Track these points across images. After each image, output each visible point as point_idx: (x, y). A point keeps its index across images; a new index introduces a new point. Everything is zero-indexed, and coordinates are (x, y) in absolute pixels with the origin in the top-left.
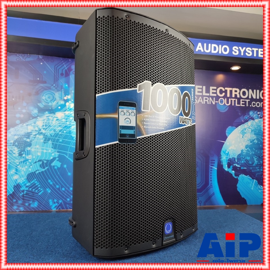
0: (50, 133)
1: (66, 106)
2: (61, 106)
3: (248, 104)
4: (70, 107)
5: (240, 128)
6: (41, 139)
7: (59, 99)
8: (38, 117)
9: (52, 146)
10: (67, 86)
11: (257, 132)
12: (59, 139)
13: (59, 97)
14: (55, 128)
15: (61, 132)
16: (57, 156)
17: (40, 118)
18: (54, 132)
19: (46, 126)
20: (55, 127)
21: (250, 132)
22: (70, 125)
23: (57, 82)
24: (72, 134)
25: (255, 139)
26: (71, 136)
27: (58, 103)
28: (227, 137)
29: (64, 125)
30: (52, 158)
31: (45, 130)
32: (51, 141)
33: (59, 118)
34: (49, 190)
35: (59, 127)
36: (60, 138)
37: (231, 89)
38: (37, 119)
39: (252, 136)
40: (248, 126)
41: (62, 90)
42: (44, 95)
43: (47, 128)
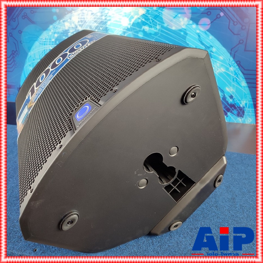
15: (98, 29)
19: (81, 21)
20: (90, 23)
22: (106, 21)
29: (99, 21)
35: (94, 23)
43: (83, 25)
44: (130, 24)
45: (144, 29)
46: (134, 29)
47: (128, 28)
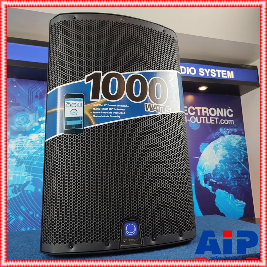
0: (23, 155)
2: (35, 127)
5: (212, 144)
6: (13, 162)
7: (34, 121)
8: (11, 140)
9: (26, 169)
10: (41, 107)
11: (228, 147)
12: (33, 162)
13: (34, 119)
14: (28, 150)
15: (36, 154)
16: (30, 180)
17: (12, 140)
18: (27, 155)
19: (19, 148)
20: (29, 149)
21: (222, 147)
23: (31, 104)
25: (227, 154)
27: (32, 125)
28: (201, 154)
29: (38, 147)
30: (25, 182)
31: (18, 153)
32: (25, 164)
33: (34, 139)
34: (22, 218)
35: (33, 149)
36: (34, 160)
37: (200, 108)
38: (10, 142)
39: (223, 151)
40: (220, 142)
41: (37, 112)
42: (18, 117)
43: (20, 151)
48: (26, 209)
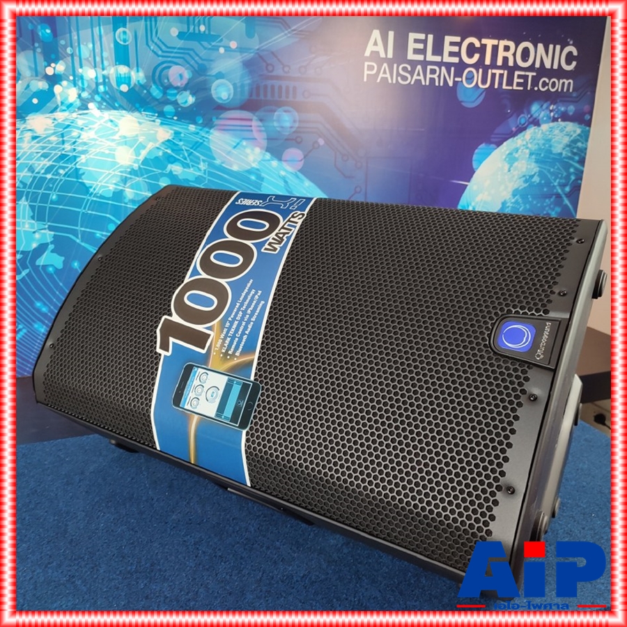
1: (53, 95)
2: (39, 94)
3: (531, 85)
4: (67, 98)
5: (505, 148)
7: (32, 76)
9: (32, 214)
10: (48, 31)
11: (542, 155)
12: (50, 194)
13: (30, 68)
14: (31, 162)
15: (53, 172)
16: (49, 241)
18: (30, 174)
20: (31, 160)
21: (528, 156)
22: (74, 154)
24: (83, 177)
25: (534, 175)
26: (83, 184)
27: (28, 86)
28: (474, 172)
29: (56, 154)
30: (34, 245)
32: (27, 200)
33: (40, 131)
34: (42, 327)
35: (42, 159)
36: (50, 189)
39: (529, 167)
40: (525, 143)
41: (36, 45)
44: (136, 161)
45: (171, 171)
46: (148, 171)
47: (133, 169)
48: (50, 307)
